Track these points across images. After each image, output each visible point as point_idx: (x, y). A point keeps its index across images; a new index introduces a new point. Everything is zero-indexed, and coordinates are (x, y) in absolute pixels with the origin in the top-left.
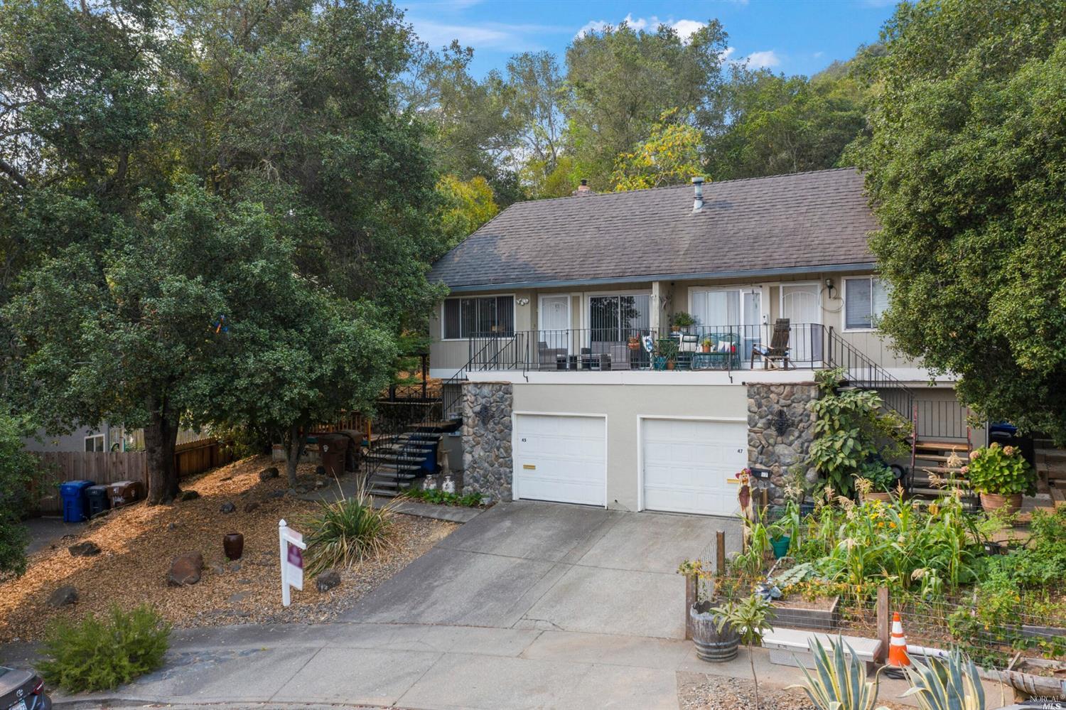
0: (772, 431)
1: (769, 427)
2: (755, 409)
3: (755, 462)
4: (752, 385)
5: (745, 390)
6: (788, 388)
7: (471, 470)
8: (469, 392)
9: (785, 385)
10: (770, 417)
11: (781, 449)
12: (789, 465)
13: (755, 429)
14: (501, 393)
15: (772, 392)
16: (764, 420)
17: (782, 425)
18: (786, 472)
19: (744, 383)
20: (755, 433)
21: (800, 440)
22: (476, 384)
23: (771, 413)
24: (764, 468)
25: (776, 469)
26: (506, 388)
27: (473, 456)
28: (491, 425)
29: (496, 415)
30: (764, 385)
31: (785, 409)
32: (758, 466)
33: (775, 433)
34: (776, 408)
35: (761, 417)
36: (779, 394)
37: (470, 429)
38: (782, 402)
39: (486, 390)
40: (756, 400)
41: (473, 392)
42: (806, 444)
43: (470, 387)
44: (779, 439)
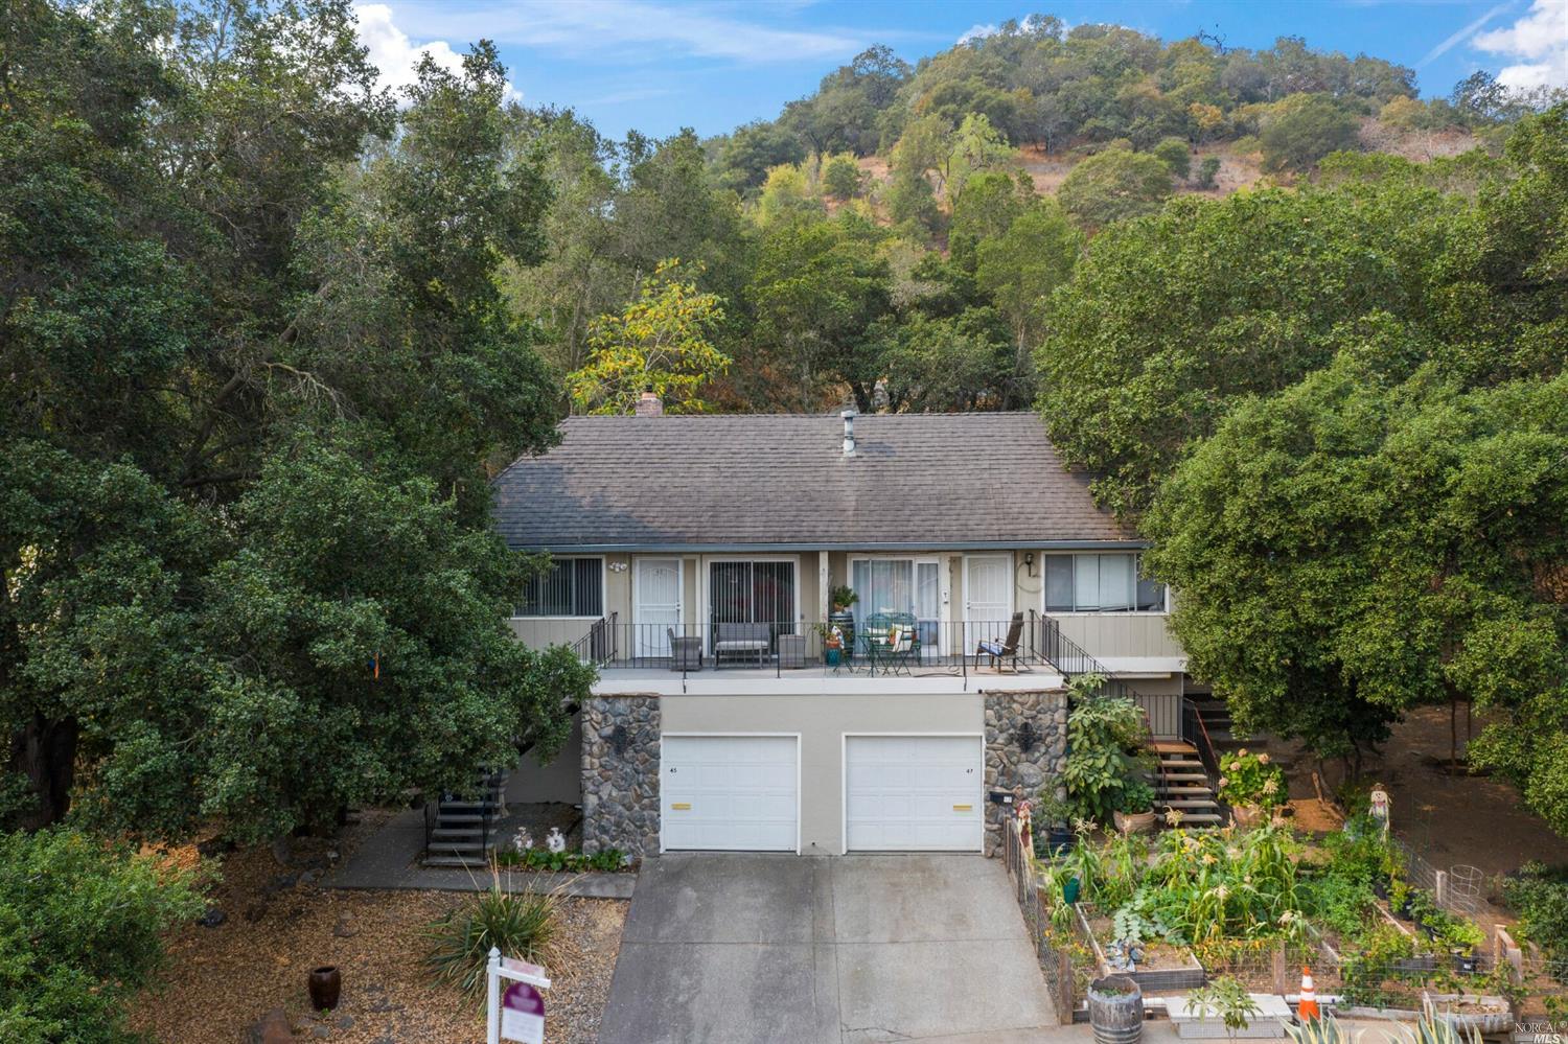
0: (1015, 747)
1: (1011, 743)
2: (994, 722)
3: (994, 785)
4: (990, 694)
5: (981, 700)
6: (1033, 698)
7: (596, 817)
8: (592, 707)
9: (1029, 693)
10: (1012, 731)
11: (1025, 768)
12: (1034, 786)
13: (995, 745)
14: (644, 708)
15: (1015, 701)
16: (1005, 735)
17: (1027, 739)
18: (1031, 794)
19: (980, 692)
20: (994, 750)
21: (1048, 757)
22: (605, 698)
23: (1014, 727)
24: (1005, 791)
25: (1020, 792)
26: (652, 702)
27: (600, 798)
28: (629, 754)
29: (639, 740)
30: (1006, 694)
31: (1030, 721)
32: (999, 790)
33: (1018, 750)
34: (1020, 720)
35: (1001, 732)
36: (1022, 704)
37: (596, 761)
38: (1027, 713)
39: (621, 706)
40: (997, 712)
41: (601, 708)
42: (1054, 761)
43: (596, 702)
44: (1023, 756)
